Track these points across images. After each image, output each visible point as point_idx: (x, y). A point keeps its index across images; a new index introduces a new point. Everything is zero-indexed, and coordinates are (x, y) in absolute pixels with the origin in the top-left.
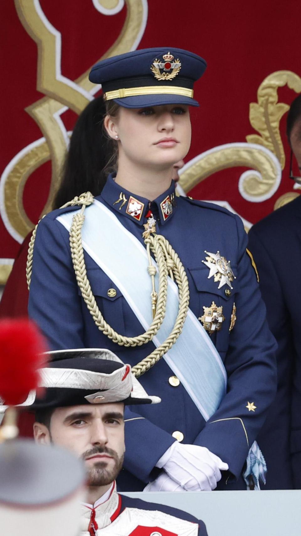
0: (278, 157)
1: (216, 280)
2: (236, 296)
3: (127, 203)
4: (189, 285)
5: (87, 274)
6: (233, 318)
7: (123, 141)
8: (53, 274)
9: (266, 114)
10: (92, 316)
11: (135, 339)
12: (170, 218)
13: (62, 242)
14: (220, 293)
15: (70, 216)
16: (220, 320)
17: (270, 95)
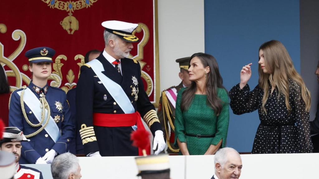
0: (61, 77)
1: (58, 109)
2: (64, 113)
3: (35, 89)
4: (50, 111)
5: (24, 108)
6: (63, 118)
7: (34, 72)
8: (16, 108)
9: (57, 66)
10: (25, 119)
11: (36, 125)
12: (47, 92)
13: (18, 99)
14: (59, 112)
15: (20, 92)
16: (59, 119)
17: (58, 61)
